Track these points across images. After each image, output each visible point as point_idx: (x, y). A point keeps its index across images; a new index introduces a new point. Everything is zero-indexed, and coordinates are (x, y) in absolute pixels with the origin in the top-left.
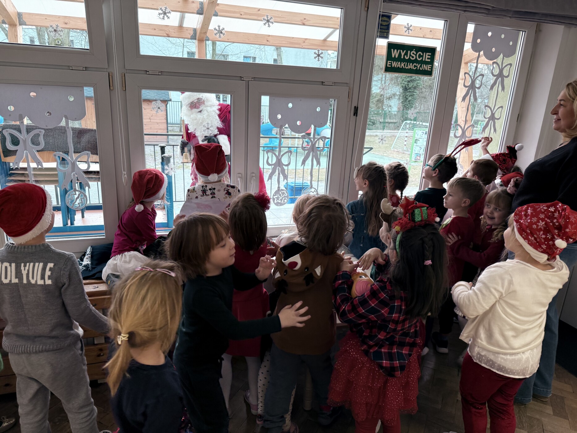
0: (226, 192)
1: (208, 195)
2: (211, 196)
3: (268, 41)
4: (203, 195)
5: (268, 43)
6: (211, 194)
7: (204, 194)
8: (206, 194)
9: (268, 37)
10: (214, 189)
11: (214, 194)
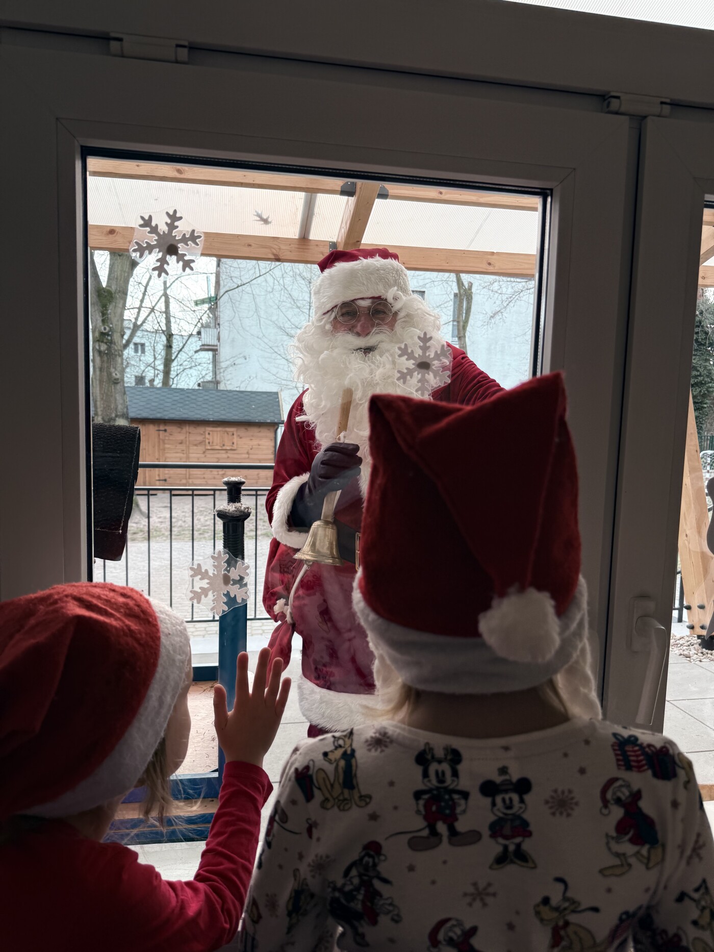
0: (618, 813)
1: (474, 837)
2: (492, 848)
3: (490, 264)
4: (434, 832)
5: (491, 269)
6: (496, 829)
7: (441, 827)
8: (453, 832)
9: (489, 257)
10: (523, 786)
11: (522, 828)
